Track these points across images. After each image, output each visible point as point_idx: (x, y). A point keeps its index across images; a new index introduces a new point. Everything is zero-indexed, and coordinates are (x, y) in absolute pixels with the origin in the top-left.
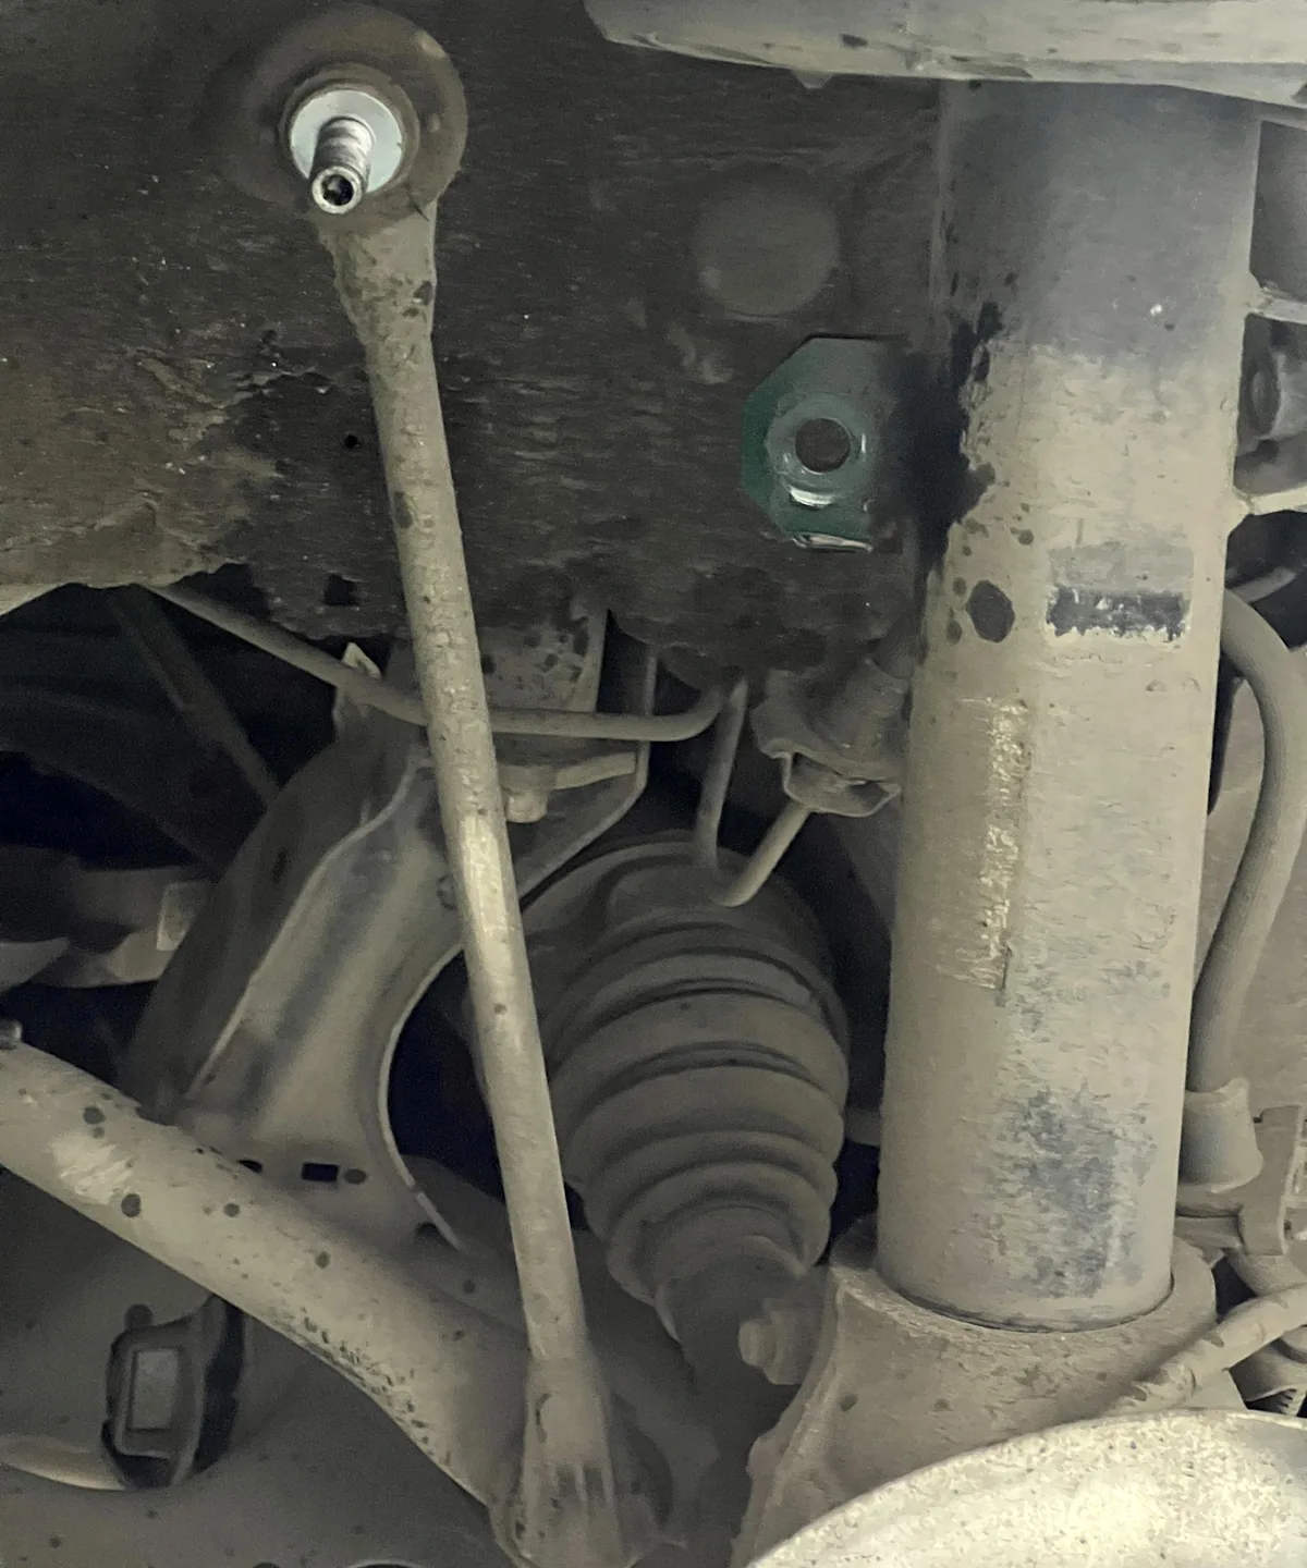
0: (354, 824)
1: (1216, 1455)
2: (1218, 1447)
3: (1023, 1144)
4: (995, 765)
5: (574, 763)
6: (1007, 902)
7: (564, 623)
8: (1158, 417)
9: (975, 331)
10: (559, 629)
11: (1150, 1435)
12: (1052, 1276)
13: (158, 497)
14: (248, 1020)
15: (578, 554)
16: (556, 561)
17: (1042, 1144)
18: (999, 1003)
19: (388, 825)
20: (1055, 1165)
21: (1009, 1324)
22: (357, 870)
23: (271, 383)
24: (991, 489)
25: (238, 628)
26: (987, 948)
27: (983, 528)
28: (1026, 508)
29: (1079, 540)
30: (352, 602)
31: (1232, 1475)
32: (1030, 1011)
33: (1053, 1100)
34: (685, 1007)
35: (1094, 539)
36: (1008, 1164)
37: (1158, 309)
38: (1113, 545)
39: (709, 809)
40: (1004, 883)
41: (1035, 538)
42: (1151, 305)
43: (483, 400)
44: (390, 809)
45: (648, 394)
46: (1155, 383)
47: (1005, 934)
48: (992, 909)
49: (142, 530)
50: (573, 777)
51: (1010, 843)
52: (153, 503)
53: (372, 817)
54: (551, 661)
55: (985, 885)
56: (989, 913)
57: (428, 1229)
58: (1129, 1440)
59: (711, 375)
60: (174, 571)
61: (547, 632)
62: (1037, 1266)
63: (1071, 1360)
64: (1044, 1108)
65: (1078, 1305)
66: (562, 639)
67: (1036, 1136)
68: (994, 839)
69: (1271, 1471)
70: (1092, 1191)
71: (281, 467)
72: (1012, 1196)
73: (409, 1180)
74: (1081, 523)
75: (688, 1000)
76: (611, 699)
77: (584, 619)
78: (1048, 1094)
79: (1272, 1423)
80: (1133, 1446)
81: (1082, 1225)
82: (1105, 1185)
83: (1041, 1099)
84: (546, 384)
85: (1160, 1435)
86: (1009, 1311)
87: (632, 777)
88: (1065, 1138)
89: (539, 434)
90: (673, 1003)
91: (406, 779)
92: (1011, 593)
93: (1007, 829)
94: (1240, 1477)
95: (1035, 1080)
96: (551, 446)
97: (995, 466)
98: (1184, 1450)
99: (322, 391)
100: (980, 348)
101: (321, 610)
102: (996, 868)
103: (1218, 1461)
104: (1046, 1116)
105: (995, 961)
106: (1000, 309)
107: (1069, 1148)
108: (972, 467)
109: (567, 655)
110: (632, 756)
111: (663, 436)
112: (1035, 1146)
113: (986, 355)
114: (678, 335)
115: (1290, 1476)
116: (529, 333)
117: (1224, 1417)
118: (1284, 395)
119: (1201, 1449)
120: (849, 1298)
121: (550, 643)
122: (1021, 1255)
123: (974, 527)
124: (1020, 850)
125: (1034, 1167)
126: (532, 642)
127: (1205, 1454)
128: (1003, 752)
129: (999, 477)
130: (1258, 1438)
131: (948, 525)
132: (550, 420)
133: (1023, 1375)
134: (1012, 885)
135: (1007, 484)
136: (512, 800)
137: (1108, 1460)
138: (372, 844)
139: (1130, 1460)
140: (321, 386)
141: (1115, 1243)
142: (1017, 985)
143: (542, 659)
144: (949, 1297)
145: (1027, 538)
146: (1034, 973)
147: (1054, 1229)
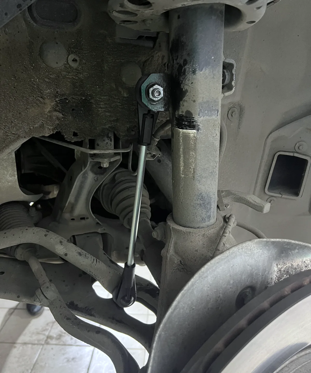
0: (82, 170)
1: (253, 247)
2: (254, 246)
3: (199, 201)
4: (191, 142)
5: (113, 157)
6: (194, 164)
7: (108, 137)
8: (213, 78)
9: (182, 65)
10: (108, 138)
11: (244, 246)
12: (204, 220)
13: (44, 121)
14: (70, 201)
15: (109, 125)
16: (107, 127)
17: (201, 201)
18: (194, 180)
19: (86, 171)
20: (204, 203)
21: (198, 228)
22: (83, 178)
23: (59, 100)
24: (187, 94)
25: (60, 143)
26: (191, 172)
27: (186, 101)
28: (194, 96)
29: (203, 101)
30: (78, 136)
31: (256, 250)
32: (198, 180)
33: (203, 194)
34: (129, 190)
35: (205, 100)
36: (197, 204)
37: (213, 58)
38: (208, 101)
39: (130, 163)
40: (193, 161)
41: (196, 101)
42: (212, 57)
43: (93, 101)
44: (87, 167)
45: (117, 99)
46: (213, 72)
47: (194, 169)
48: (191, 165)
49: (42, 126)
50: (112, 160)
51: (194, 154)
52: (43, 122)
53: (84, 169)
54: (107, 143)
55: (190, 162)
56: (191, 166)
57: (98, 223)
58: (241, 248)
59: (125, 95)
60: (48, 133)
61: (106, 138)
62: (202, 219)
63: (209, 232)
64: (201, 195)
65: (207, 223)
66: (108, 140)
67: (201, 200)
68: (191, 154)
69: (261, 248)
70: (209, 206)
71: (63, 115)
72: (197, 209)
73: (95, 217)
74: (203, 98)
75: (129, 189)
76: (116, 147)
77: (111, 136)
78: (202, 193)
79: (262, 240)
80: (242, 249)
81: (207, 212)
82: (210, 205)
83: (201, 193)
84: (102, 98)
85: (246, 246)
86: (197, 226)
87: (120, 159)
88: (205, 199)
89: (102, 106)
90: (127, 189)
91: (89, 163)
92: (192, 112)
93: (193, 152)
94: (257, 250)
95: (200, 191)
96: (104, 108)
97: (188, 89)
98: (249, 247)
99: (67, 101)
100: (184, 68)
101: (73, 137)
102: (192, 159)
103: (254, 248)
104: (202, 196)
105: (192, 174)
106: (187, 60)
107: (205, 201)
108: (184, 90)
109: (109, 142)
110: (120, 156)
111: (120, 105)
112: (200, 201)
113: (185, 69)
114: (120, 89)
115: (264, 248)
116: (98, 89)
117: (254, 241)
118: (227, 76)
119: (251, 247)
120: (172, 228)
121: (107, 141)
122: (199, 217)
123: (184, 101)
124: (196, 155)
125: (201, 204)
126: (104, 140)
127: (252, 247)
128: (192, 139)
129: (189, 91)
130: (259, 243)
131: (180, 102)
132: (103, 104)
133: (202, 235)
134: (195, 161)
135: (190, 92)
136: (104, 164)
137: (239, 252)
138: (84, 174)
139: (242, 251)
140: (67, 100)
141: (212, 213)
142: (196, 176)
143: (106, 143)
144: (188, 225)
145: (194, 101)
146: (199, 174)
147: (204, 213)
